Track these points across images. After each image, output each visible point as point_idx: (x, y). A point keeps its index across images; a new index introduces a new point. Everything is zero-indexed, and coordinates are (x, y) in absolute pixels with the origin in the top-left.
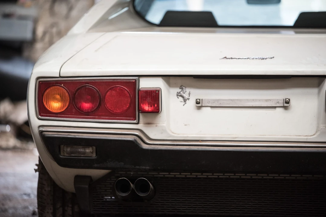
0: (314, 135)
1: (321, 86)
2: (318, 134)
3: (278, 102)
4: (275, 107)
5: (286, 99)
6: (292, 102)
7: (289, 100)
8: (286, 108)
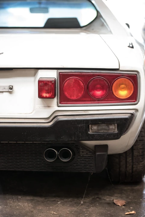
0: (32, 113)
1: (36, 76)
2: (34, 112)
3: (5, 88)
4: (3, 92)
5: (10, 86)
6: (15, 88)
7: (12, 86)
8: (10, 93)
